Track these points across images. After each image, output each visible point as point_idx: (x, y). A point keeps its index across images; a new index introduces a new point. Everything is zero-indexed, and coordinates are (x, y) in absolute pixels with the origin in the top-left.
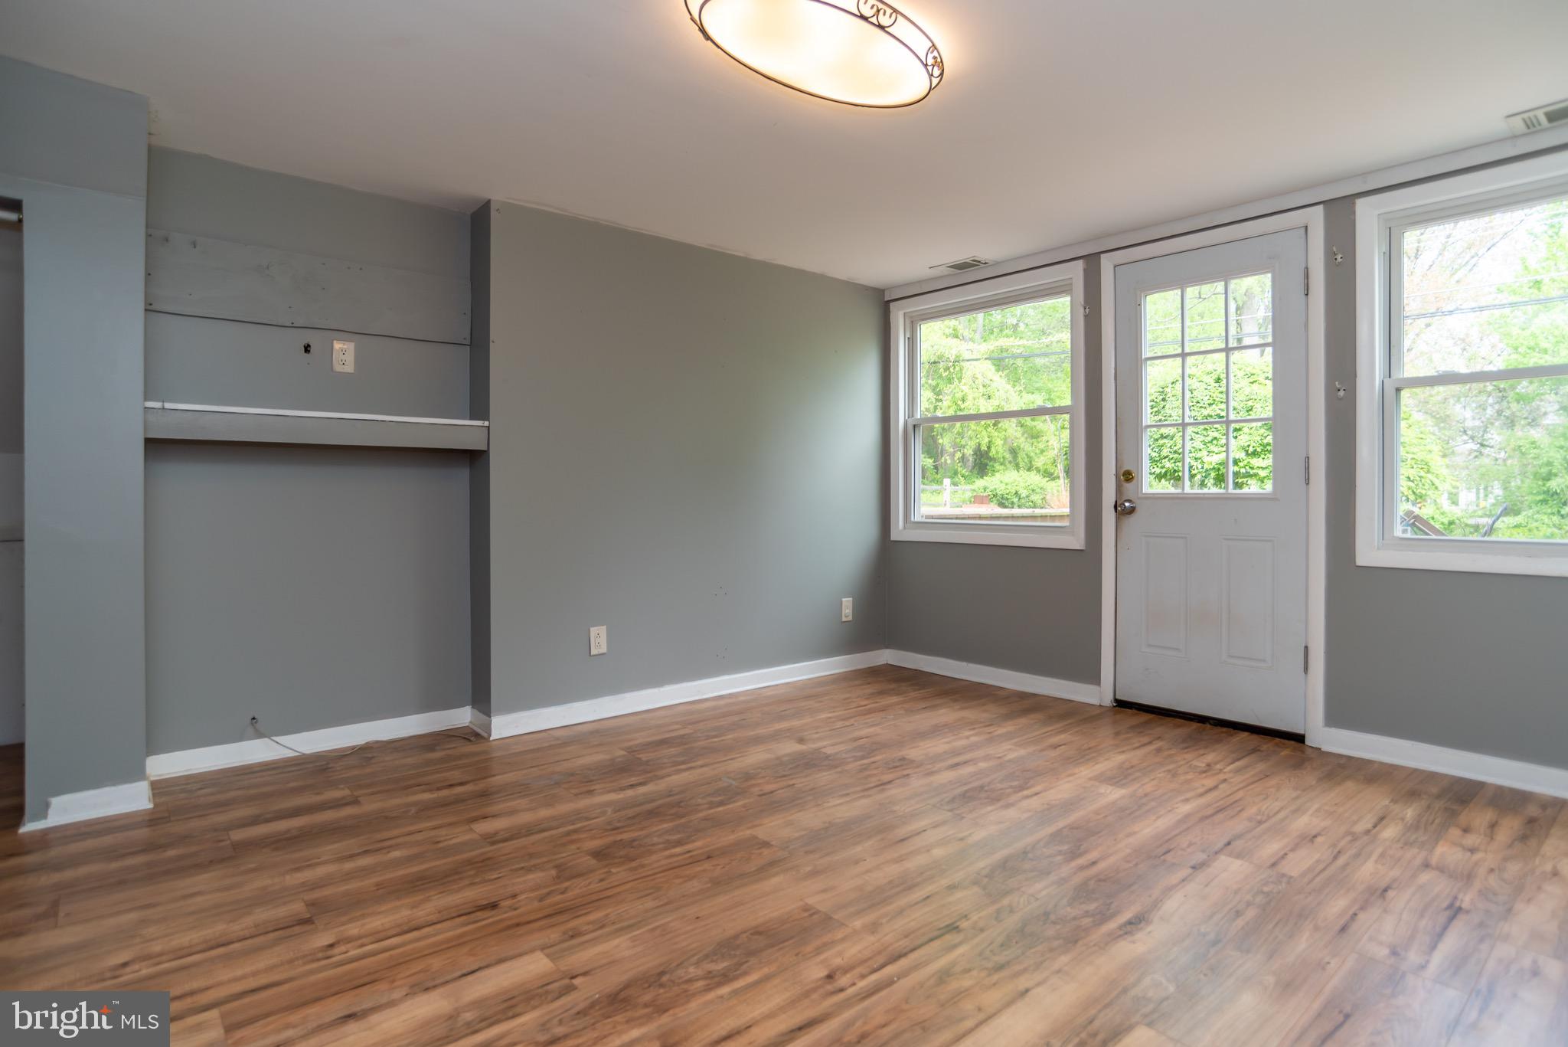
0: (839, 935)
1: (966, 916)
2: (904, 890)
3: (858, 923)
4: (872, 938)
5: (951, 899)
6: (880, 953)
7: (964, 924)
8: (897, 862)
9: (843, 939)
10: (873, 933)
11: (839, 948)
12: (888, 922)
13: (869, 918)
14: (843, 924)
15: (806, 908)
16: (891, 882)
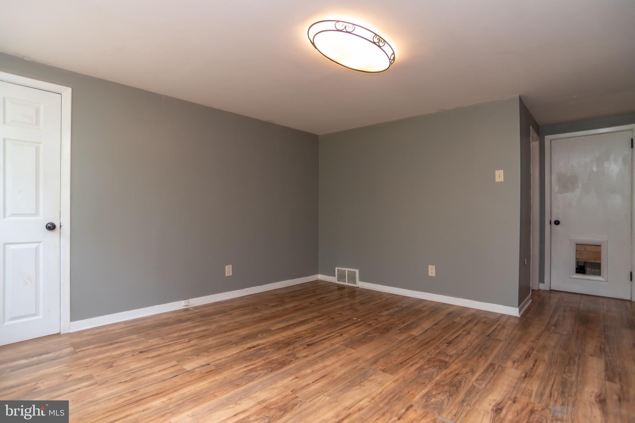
0: (342, 343)
1: (304, 348)
2: (324, 355)
3: (337, 346)
4: (332, 342)
5: (308, 353)
6: (330, 340)
7: (305, 346)
8: (326, 366)
9: (340, 342)
10: (332, 343)
11: (341, 340)
12: (328, 346)
13: (334, 347)
14: (342, 345)
15: (354, 349)
16: (328, 358)
